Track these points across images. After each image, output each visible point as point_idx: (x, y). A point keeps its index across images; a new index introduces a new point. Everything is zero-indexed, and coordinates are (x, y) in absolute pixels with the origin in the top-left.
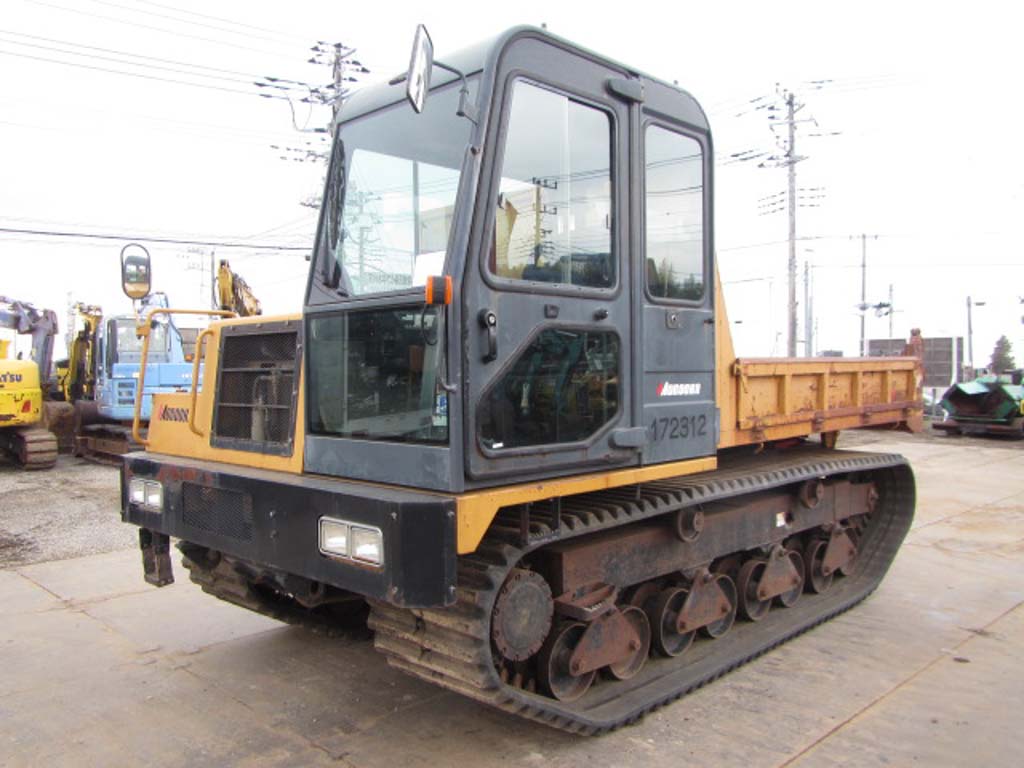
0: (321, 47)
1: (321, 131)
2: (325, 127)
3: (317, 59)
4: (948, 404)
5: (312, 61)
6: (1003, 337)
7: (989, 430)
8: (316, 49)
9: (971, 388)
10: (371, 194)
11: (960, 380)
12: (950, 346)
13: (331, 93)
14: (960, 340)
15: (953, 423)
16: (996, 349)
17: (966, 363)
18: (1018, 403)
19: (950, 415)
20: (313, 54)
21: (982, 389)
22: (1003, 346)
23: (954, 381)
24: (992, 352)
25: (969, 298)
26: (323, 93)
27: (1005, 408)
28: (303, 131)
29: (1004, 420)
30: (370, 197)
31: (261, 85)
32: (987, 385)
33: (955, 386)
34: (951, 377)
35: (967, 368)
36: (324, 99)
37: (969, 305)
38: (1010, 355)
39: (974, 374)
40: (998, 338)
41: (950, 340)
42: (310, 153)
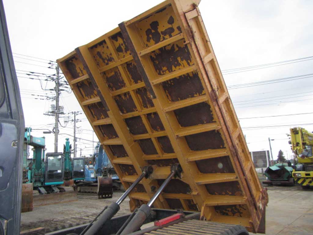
0: (52, 63)
1: (52, 90)
2: (53, 89)
3: (51, 67)
4: (267, 174)
5: (49, 68)
6: (280, 150)
7: (282, 183)
8: (50, 63)
9: (274, 168)
10: (78, 112)
11: (270, 165)
12: (265, 154)
13: (55, 77)
14: (268, 151)
15: (270, 181)
16: (279, 154)
17: (271, 159)
18: (290, 173)
19: (268, 178)
20: (50, 65)
21: (278, 168)
22: (281, 153)
23: (268, 166)
24: (278, 155)
25: (269, 138)
26: (52, 77)
27: (286, 175)
28: (45, 90)
29: (287, 179)
30: (78, 113)
31: (29, 75)
32: (279, 167)
33: (268, 167)
34: (267, 164)
35: (272, 161)
36: (53, 79)
37: (269, 140)
38: (283, 156)
39: (274, 163)
40: (279, 151)
41: (265, 151)
42: (48, 97)
